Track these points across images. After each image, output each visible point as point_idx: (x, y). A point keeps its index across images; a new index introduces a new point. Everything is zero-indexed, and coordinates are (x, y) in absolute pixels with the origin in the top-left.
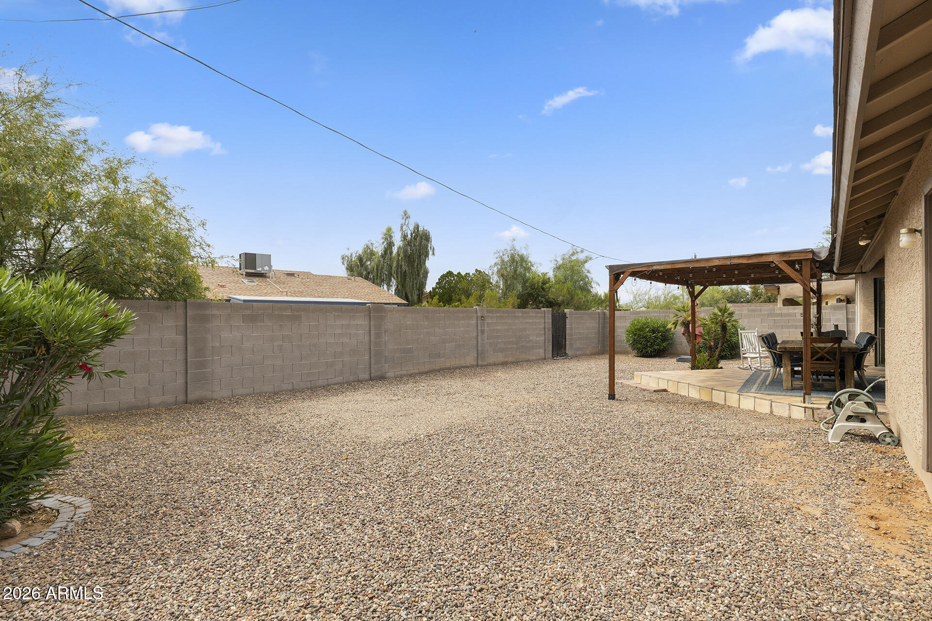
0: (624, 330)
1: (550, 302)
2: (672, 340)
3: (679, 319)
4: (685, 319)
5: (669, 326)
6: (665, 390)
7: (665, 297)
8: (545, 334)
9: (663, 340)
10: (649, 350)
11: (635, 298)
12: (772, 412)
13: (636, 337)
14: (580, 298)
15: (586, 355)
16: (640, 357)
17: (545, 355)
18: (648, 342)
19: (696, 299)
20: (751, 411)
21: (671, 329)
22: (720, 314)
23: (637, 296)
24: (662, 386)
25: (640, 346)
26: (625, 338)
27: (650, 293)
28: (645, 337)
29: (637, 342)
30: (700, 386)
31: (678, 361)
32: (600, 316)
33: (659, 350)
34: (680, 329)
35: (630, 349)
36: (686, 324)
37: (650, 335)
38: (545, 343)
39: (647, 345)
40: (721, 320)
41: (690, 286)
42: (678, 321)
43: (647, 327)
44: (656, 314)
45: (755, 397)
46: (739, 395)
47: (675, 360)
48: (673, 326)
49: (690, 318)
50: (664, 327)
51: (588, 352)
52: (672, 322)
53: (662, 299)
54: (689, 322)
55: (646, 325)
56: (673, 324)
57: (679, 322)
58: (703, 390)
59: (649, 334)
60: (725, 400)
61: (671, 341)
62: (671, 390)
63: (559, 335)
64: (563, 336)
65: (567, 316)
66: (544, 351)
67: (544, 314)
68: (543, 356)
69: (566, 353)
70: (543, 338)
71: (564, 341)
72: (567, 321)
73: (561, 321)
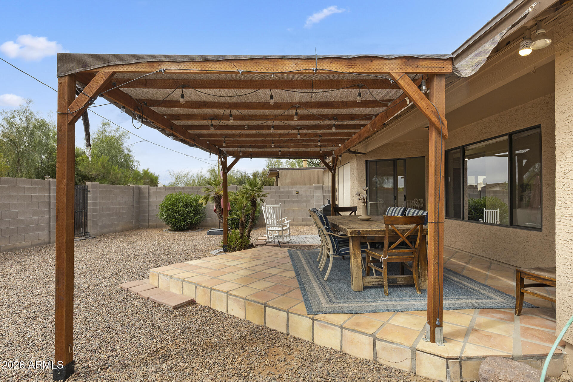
0: (158, 205)
1: (82, 175)
2: (203, 213)
3: (211, 193)
4: (216, 194)
5: (200, 201)
6: (192, 302)
7: (199, 180)
8: (49, 211)
9: (195, 214)
10: (183, 224)
11: (176, 179)
12: (375, 358)
13: (170, 212)
14: (117, 174)
15: (116, 232)
16: (174, 231)
17: (50, 238)
18: (181, 216)
19: (228, 171)
20: (335, 352)
21: (202, 204)
22: (250, 188)
23: (178, 178)
24: (189, 294)
25: (173, 220)
26: (159, 213)
27: (188, 176)
28: (178, 212)
29: (170, 217)
30: (245, 299)
31: (209, 233)
32: (135, 191)
33: (192, 223)
34: (212, 205)
35: (164, 224)
36: (217, 199)
37: (184, 210)
38: (49, 222)
39: (180, 220)
40: (251, 195)
41: (222, 155)
42: (209, 195)
43: (181, 202)
44: (189, 190)
45: (342, 327)
46: (313, 319)
47: (205, 232)
48: (204, 201)
49: (222, 192)
50: (196, 202)
51: (118, 228)
52: (203, 197)
53: (197, 181)
54: (220, 197)
55: (179, 200)
56: (205, 198)
57: (211, 196)
58: (250, 304)
59: (182, 209)
60: (288, 326)
61: (202, 215)
62: (202, 301)
63: (77, 212)
64: (82, 212)
65: (88, 190)
66: (48, 233)
67: (48, 186)
68: (46, 240)
69: (87, 232)
70: (46, 216)
71: (83, 218)
72: (89, 195)
73: (78, 196)
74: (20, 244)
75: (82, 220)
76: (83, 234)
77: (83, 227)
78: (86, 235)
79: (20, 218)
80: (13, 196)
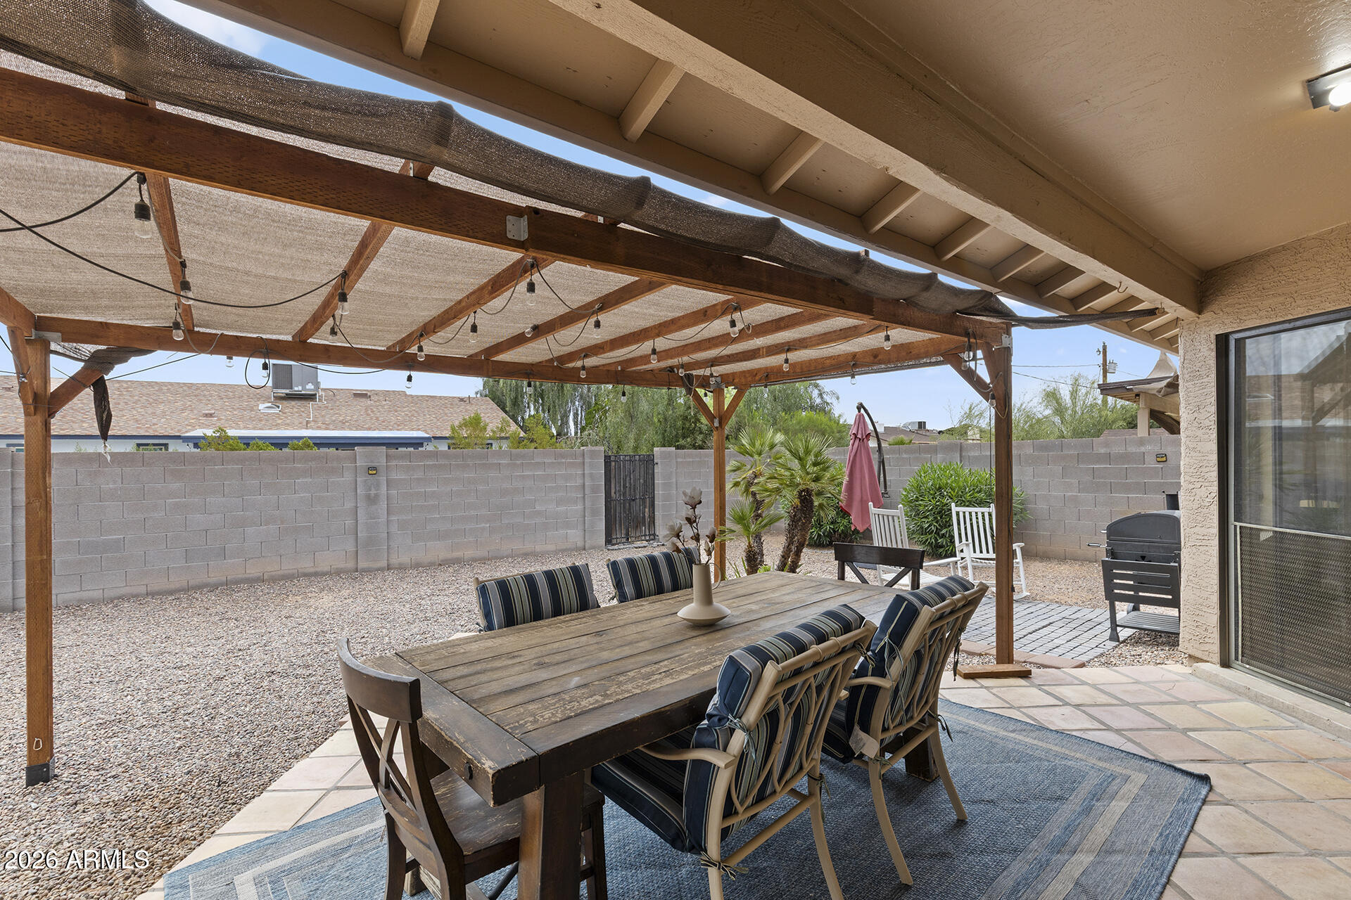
17: (585, 542)
38: (584, 516)
63: (634, 500)
64: (644, 500)
65: (655, 461)
66: (582, 533)
67: (581, 458)
68: (580, 544)
69: (654, 535)
70: (579, 507)
71: (647, 510)
72: (657, 470)
73: (637, 472)
74: (538, 548)
75: (644, 513)
76: (648, 538)
77: (647, 525)
78: (652, 540)
79: (538, 508)
80: (528, 476)
